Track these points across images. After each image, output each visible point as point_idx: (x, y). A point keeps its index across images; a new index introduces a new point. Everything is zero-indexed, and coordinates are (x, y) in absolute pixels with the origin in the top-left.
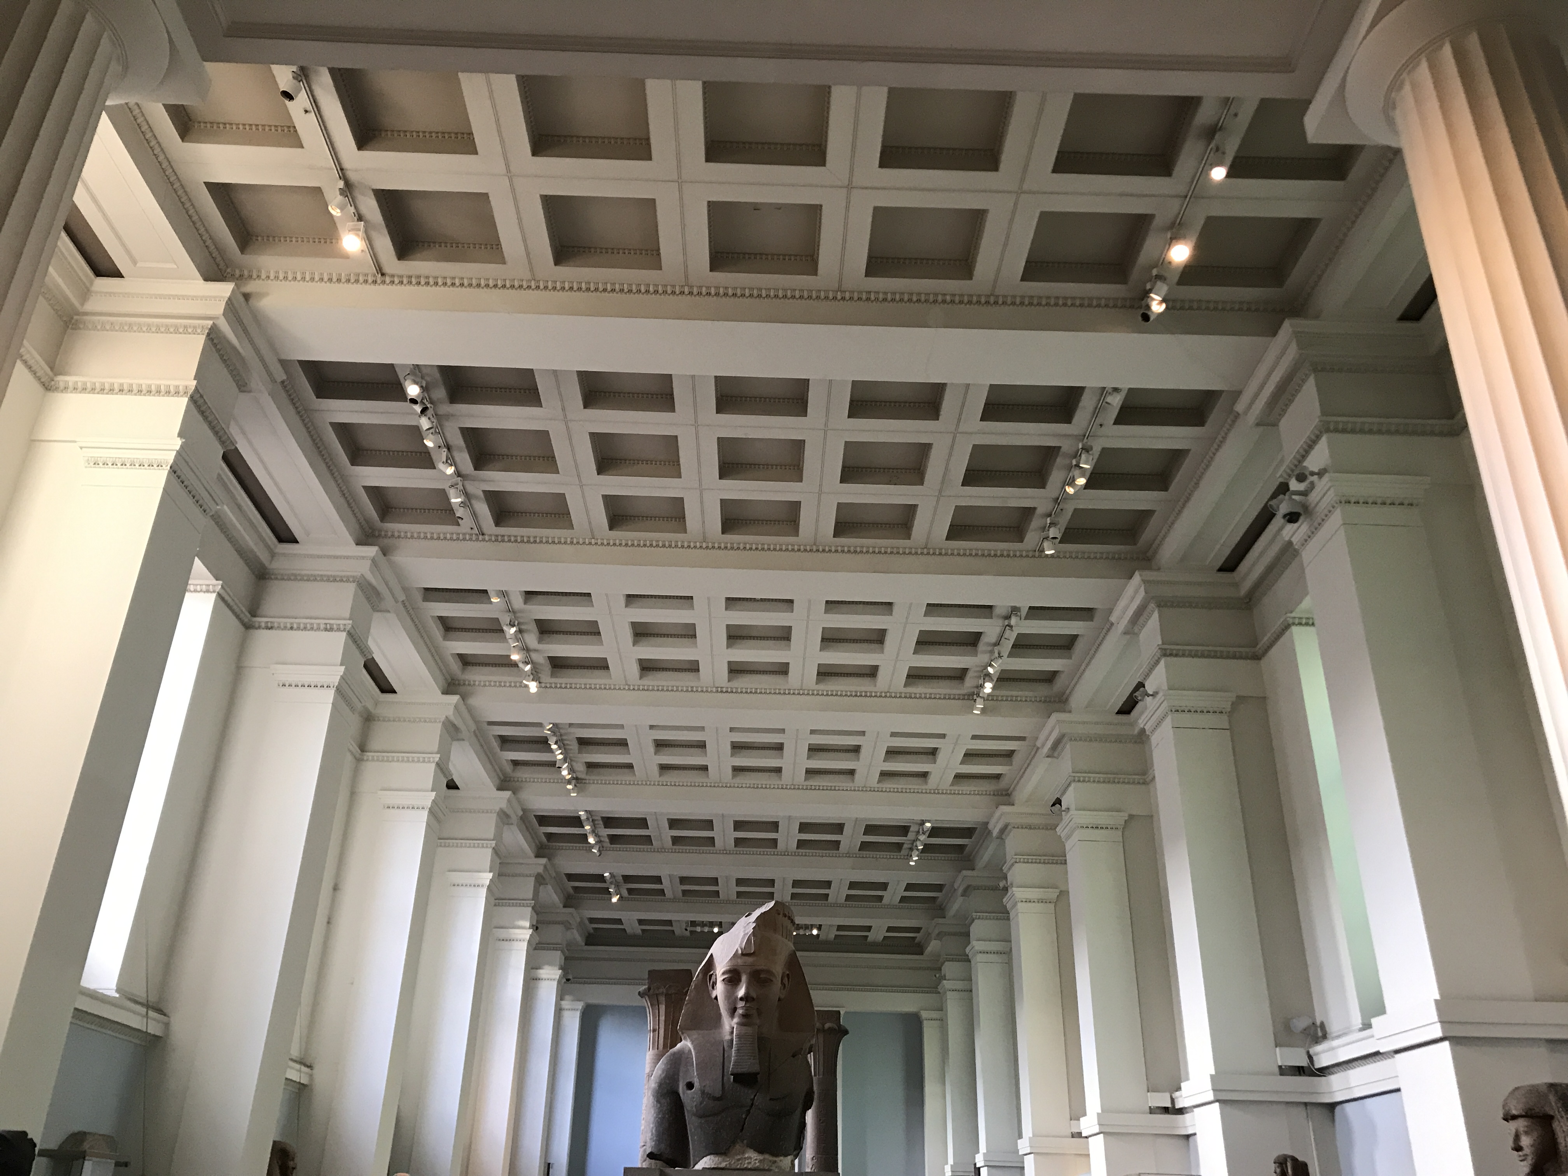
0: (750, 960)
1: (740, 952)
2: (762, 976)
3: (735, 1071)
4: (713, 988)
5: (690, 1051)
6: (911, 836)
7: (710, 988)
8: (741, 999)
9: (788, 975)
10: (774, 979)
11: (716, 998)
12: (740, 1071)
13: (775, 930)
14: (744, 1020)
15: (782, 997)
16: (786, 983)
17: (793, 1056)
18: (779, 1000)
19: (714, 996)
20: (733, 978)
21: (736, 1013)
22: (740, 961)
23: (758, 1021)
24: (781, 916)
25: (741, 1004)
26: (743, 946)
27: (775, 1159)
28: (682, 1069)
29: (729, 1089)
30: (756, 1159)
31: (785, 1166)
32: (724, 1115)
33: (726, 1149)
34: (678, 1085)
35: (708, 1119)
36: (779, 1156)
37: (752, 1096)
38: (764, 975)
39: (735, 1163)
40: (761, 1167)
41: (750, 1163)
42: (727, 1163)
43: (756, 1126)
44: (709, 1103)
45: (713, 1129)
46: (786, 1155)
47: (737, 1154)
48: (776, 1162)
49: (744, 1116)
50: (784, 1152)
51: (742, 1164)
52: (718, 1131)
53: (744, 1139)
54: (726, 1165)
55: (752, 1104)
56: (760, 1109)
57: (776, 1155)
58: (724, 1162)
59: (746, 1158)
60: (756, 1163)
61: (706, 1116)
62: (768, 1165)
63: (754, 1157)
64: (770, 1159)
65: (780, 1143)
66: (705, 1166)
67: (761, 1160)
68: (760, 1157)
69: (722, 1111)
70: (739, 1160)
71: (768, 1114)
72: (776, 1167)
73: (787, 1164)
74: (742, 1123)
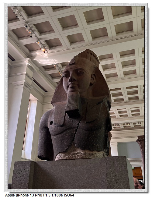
0: (73, 66)
3: (67, 110)
8: (69, 81)
9: (94, 75)
10: (85, 72)
12: (69, 110)
13: (86, 58)
14: (72, 90)
15: (92, 83)
17: (98, 104)
20: (67, 75)
21: (69, 88)
22: (69, 67)
23: (79, 90)
24: (89, 54)
25: (70, 83)
27: (92, 153)
28: (50, 117)
29: (67, 120)
30: (82, 153)
31: (98, 156)
32: (65, 133)
33: (66, 150)
34: (48, 123)
35: (58, 136)
36: (95, 151)
37: (78, 123)
38: (80, 71)
39: (71, 156)
40: (85, 158)
41: (78, 156)
42: (67, 157)
43: (80, 137)
44: (59, 128)
45: (60, 140)
46: (98, 151)
47: (72, 152)
48: (92, 154)
49: (74, 132)
50: (97, 149)
51: (74, 156)
52: (62, 141)
53: (75, 144)
54: (67, 158)
55: (78, 126)
56: (82, 128)
57: (93, 151)
58: (66, 156)
59: (76, 153)
60: (81, 156)
61: (57, 135)
62: (88, 156)
63: (81, 152)
64: (89, 153)
65: (94, 144)
66: (58, 159)
67: (84, 154)
68: (84, 152)
69: (64, 131)
70: (73, 154)
71: (86, 130)
72: (93, 157)
73: (100, 155)
74: (74, 136)
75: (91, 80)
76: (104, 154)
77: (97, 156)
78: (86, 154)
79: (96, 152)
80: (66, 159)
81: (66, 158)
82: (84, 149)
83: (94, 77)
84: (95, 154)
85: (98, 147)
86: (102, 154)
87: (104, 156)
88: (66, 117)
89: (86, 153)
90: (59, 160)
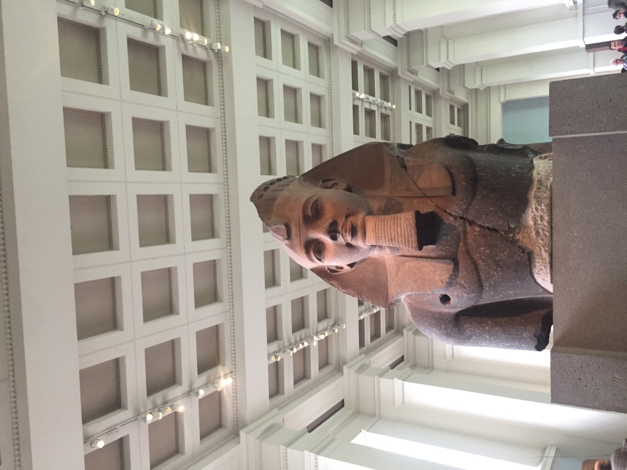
0: (294, 230)
1: (287, 242)
2: (310, 214)
3: (415, 244)
4: (342, 268)
5: (409, 297)
6: (374, 108)
7: (343, 271)
8: (334, 238)
9: (324, 181)
10: (315, 198)
11: (351, 265)
12: (414, 238)
13: (275, 199)
14: (359, 234)
15: (345, 186)
16: (332, 182)
17: (405, 167)
18: (349, 189)
19: (348, 268)
20: (315, 248)
21: (353, 243)
22: (296, 241)
23: (361, 216)
24: (264, 193)
25: (341, 239)
26: (281, 238)
27: (536, 182)
28: (427, 307)
29: (442, 250)
30: (537, 209)
31: (546, 168)
32: (476, 256)
33: (523, 251)
34: (446, 313)
35: (483, 278)
36: (532, 175)
37: (452, 218)
38: (309, 210)
39: (542, 240)
40: (547, 201)
41: (542, 218)
42: (543, 250)
43: (491, 211)
44: (462, 273)
45: (496, 271)
46: (532, 168)
47: (530, 237)
48: (540, 182)
49: (477, 229)
50: (528, 170)
51: (543, 230)
52: (497, 264)
53: (509, 228)
54: (546, 251)
55: (461, 218)
56: (467, 208)
57: (530, 181)
58: (541, 255)
59: (535, 224)
60: (542, 210)
61: (480, 280)
62: (545, 192)
63: (533, 212)
64: (535, 189)
65: (513, 175)
66: (549, 279)
67: (538, 202)
68: (533, 203)
69: (471, 258)
70: (537, 233)
71: (473, 195)
72: (548, 180)
73: (543, 165)
74: (487, 231)
75: (336, 189)
76: (541, 158)
77: (546, 172)
78: (538, 197)
79: (535, 173)
80: (551, 255)
81: (546, 255)
82: (523, 204)
83: (330, 183)
84: (538, 174)
85: (520, 168)
86: (540, 161)
87: (545, 157)
88: (432, 255)
89: (536, 197)
90: (552, 275)
